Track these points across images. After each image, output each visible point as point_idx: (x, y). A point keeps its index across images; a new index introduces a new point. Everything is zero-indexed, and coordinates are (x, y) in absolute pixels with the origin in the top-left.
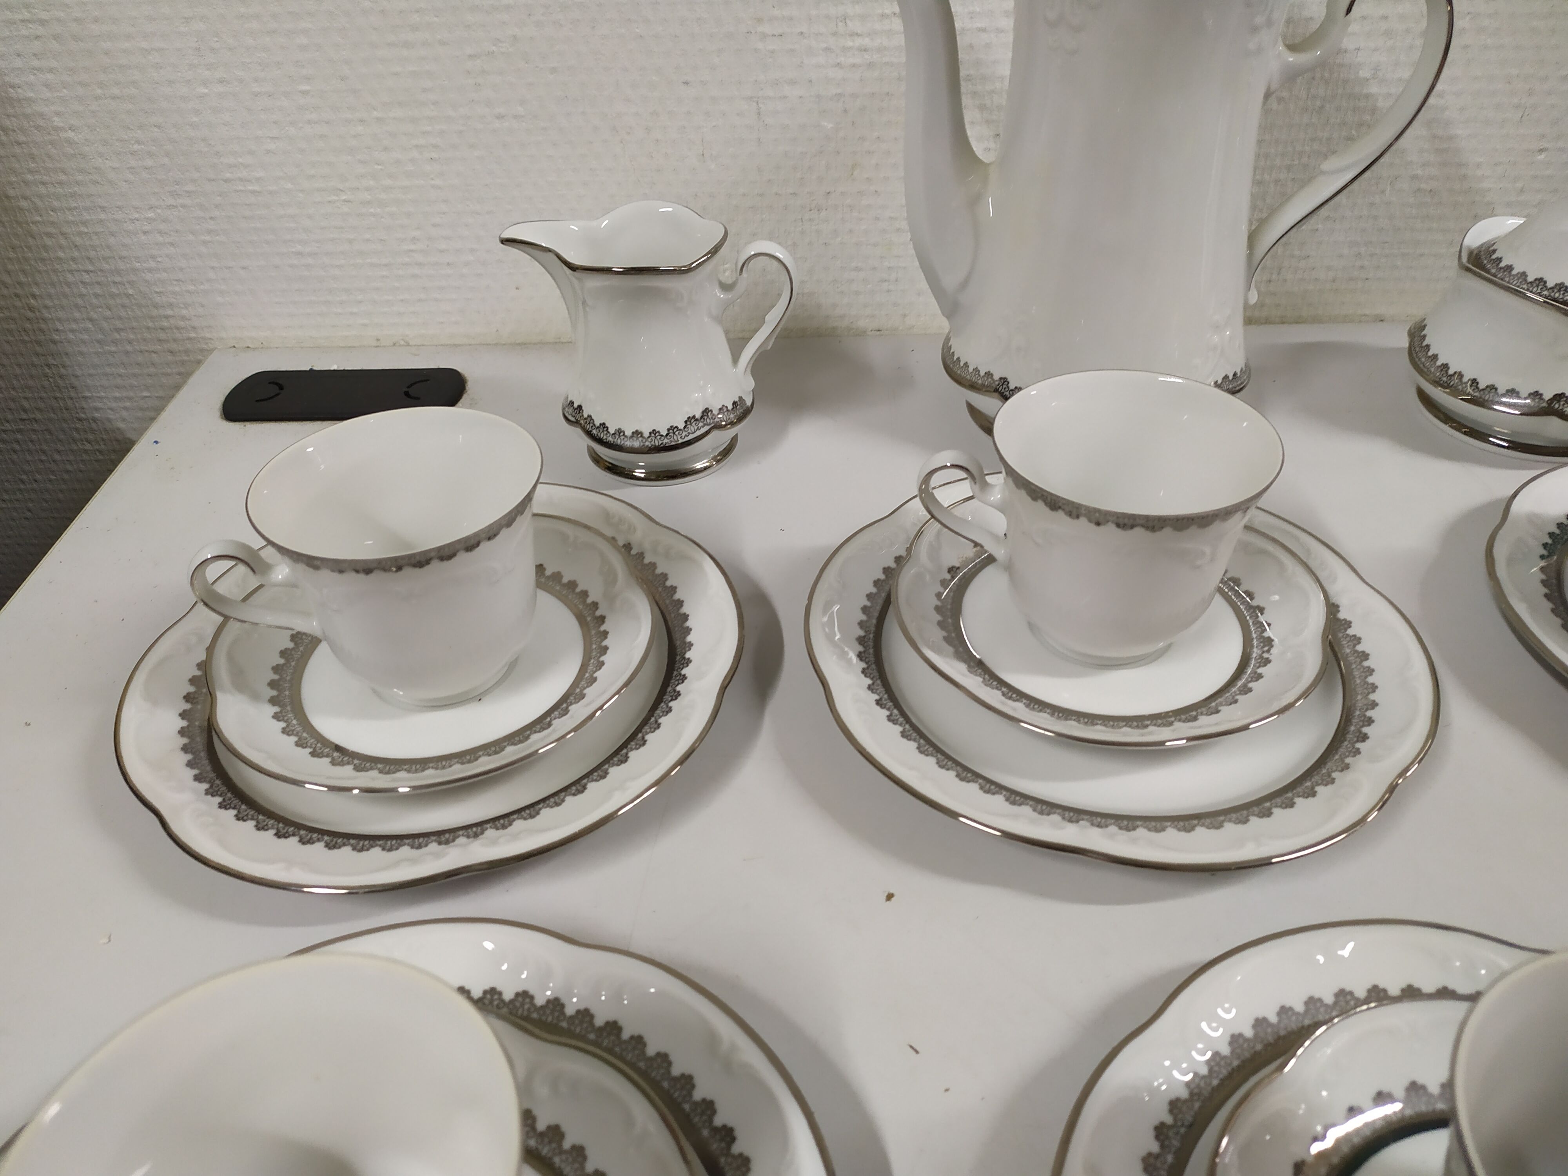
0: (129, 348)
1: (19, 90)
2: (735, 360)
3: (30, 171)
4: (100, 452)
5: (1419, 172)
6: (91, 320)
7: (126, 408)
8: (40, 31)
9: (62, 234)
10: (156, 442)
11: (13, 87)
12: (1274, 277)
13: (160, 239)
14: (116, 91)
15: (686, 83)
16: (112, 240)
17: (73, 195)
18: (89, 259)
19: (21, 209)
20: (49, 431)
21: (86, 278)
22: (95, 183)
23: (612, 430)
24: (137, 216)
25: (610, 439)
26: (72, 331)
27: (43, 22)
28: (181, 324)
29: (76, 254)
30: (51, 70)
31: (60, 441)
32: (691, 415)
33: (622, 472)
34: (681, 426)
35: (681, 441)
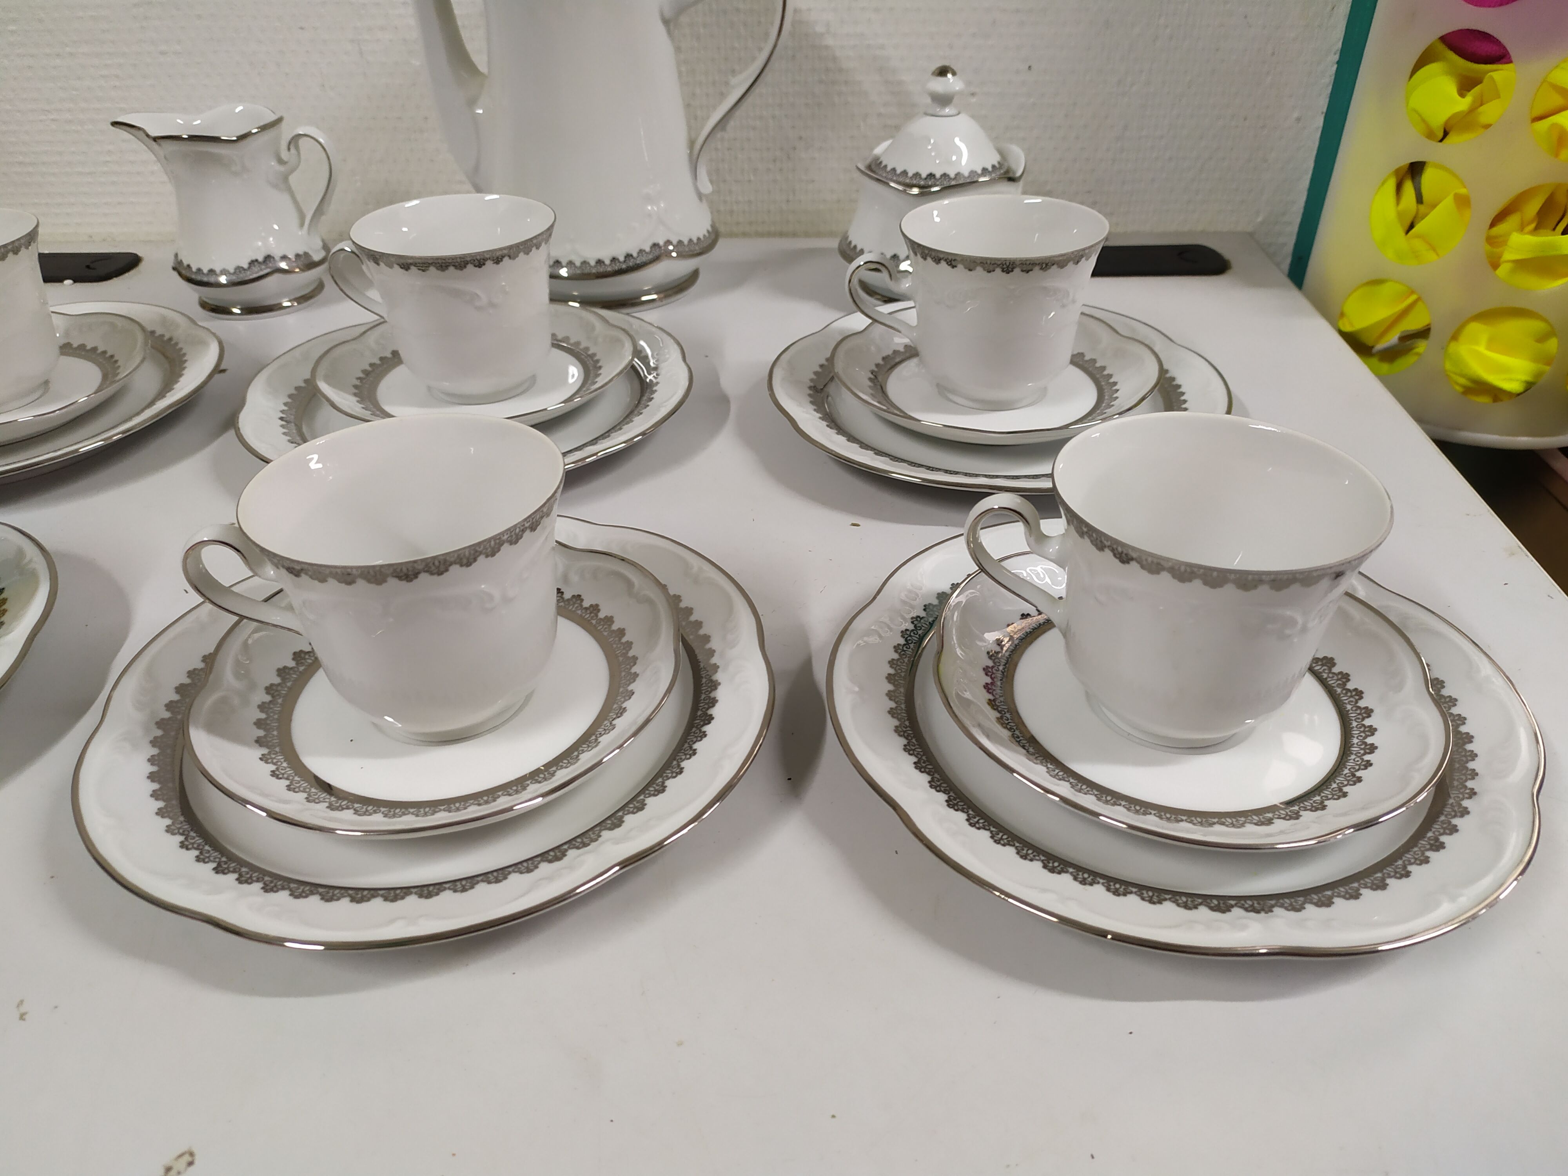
12: (791, 197)
15: (302, 28)
23: (194, 270)
32: (254, 258)
33: (220, 310)
34: (246, 266)
35: (247, 278)
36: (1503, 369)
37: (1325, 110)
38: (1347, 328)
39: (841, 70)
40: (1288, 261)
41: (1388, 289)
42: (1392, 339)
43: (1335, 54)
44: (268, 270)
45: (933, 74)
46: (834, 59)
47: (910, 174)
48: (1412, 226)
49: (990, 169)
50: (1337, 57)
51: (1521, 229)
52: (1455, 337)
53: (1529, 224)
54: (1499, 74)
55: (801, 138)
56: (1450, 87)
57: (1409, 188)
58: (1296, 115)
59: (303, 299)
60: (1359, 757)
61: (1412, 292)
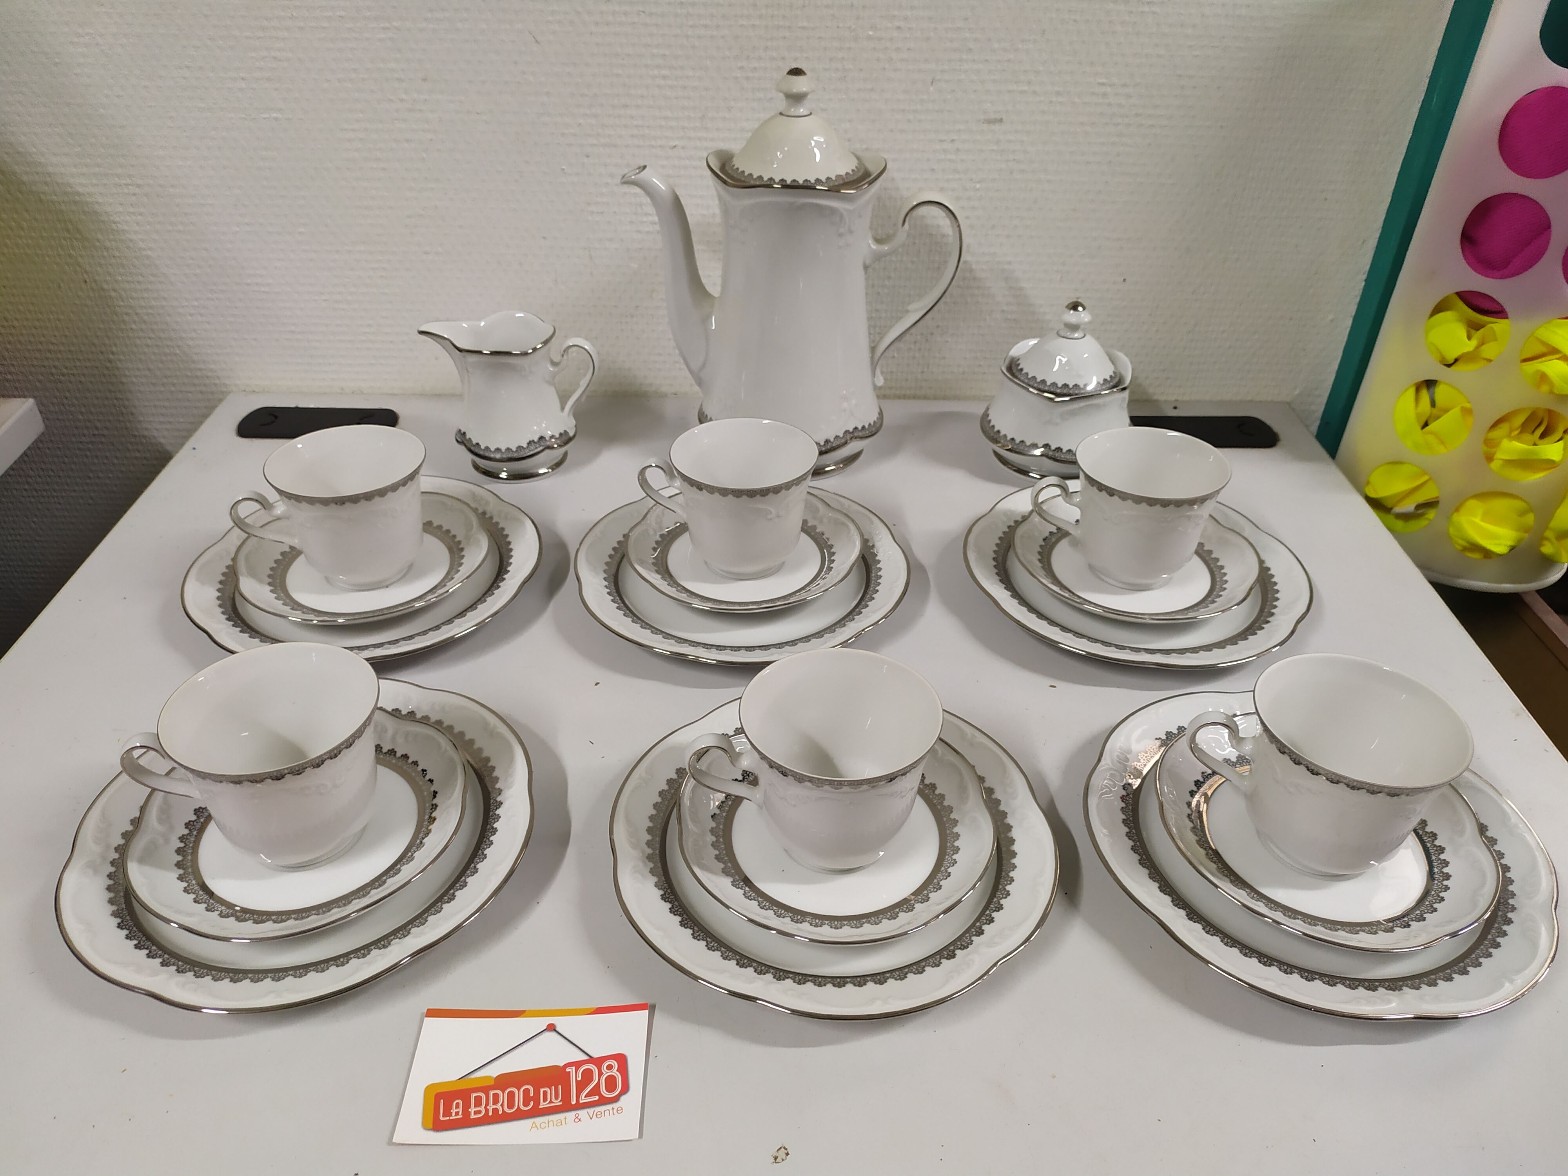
0: (173, 389)
1: (119, 225)
2: (563, 409)
3: (121, 275)
4: (145, 458)
5: (1005, 308)
6: (149, 369)
7: (166, 429)
8: (137, 191)
9: (137, 314)
10: (194, 449)
11: (115, 223)
12: (925, 370)
13: (200, 319)
14: (181, 228)
16: (168, 318)
17: (147, 290)
18: (152, 330)
19: (111, 297)
20: (113, 444)
21: (149, 342)
22: (160, 283)
24: (187, 304)
25: (481, 453)
26: (135, 376)
27: (139, 186)
28: (210, 374)
29: (144, 327)
30: (141, 214)
31: (119, 450)
32: (531, 439)
33: (492, 475)
34: (525, 446)
35: (525, 455)
36: (1493, 537)
37: (1354, 314)
38: (1372, 495)
39: (975, 279)
40: (1318, 423)
41: (1406, 469)
42: (1408, 506)
43: (1364, 274)
44: (541, 448)
45: (1067, 307)
46: (971, 270)
47: (1048, 383)
48: (1426, 424)
49: (1109, 379)
50: (1365, 277)
51: (1510, 437)
52: (1457, 510)
53: (1516, 429)
54: (1499, 326)
55: (938, 327)
56: (1461, 331)
57: (1425, 395)
58: (1331, 317)
59: (557, 465)
60: (1439, 882)
61: (1425, 473)
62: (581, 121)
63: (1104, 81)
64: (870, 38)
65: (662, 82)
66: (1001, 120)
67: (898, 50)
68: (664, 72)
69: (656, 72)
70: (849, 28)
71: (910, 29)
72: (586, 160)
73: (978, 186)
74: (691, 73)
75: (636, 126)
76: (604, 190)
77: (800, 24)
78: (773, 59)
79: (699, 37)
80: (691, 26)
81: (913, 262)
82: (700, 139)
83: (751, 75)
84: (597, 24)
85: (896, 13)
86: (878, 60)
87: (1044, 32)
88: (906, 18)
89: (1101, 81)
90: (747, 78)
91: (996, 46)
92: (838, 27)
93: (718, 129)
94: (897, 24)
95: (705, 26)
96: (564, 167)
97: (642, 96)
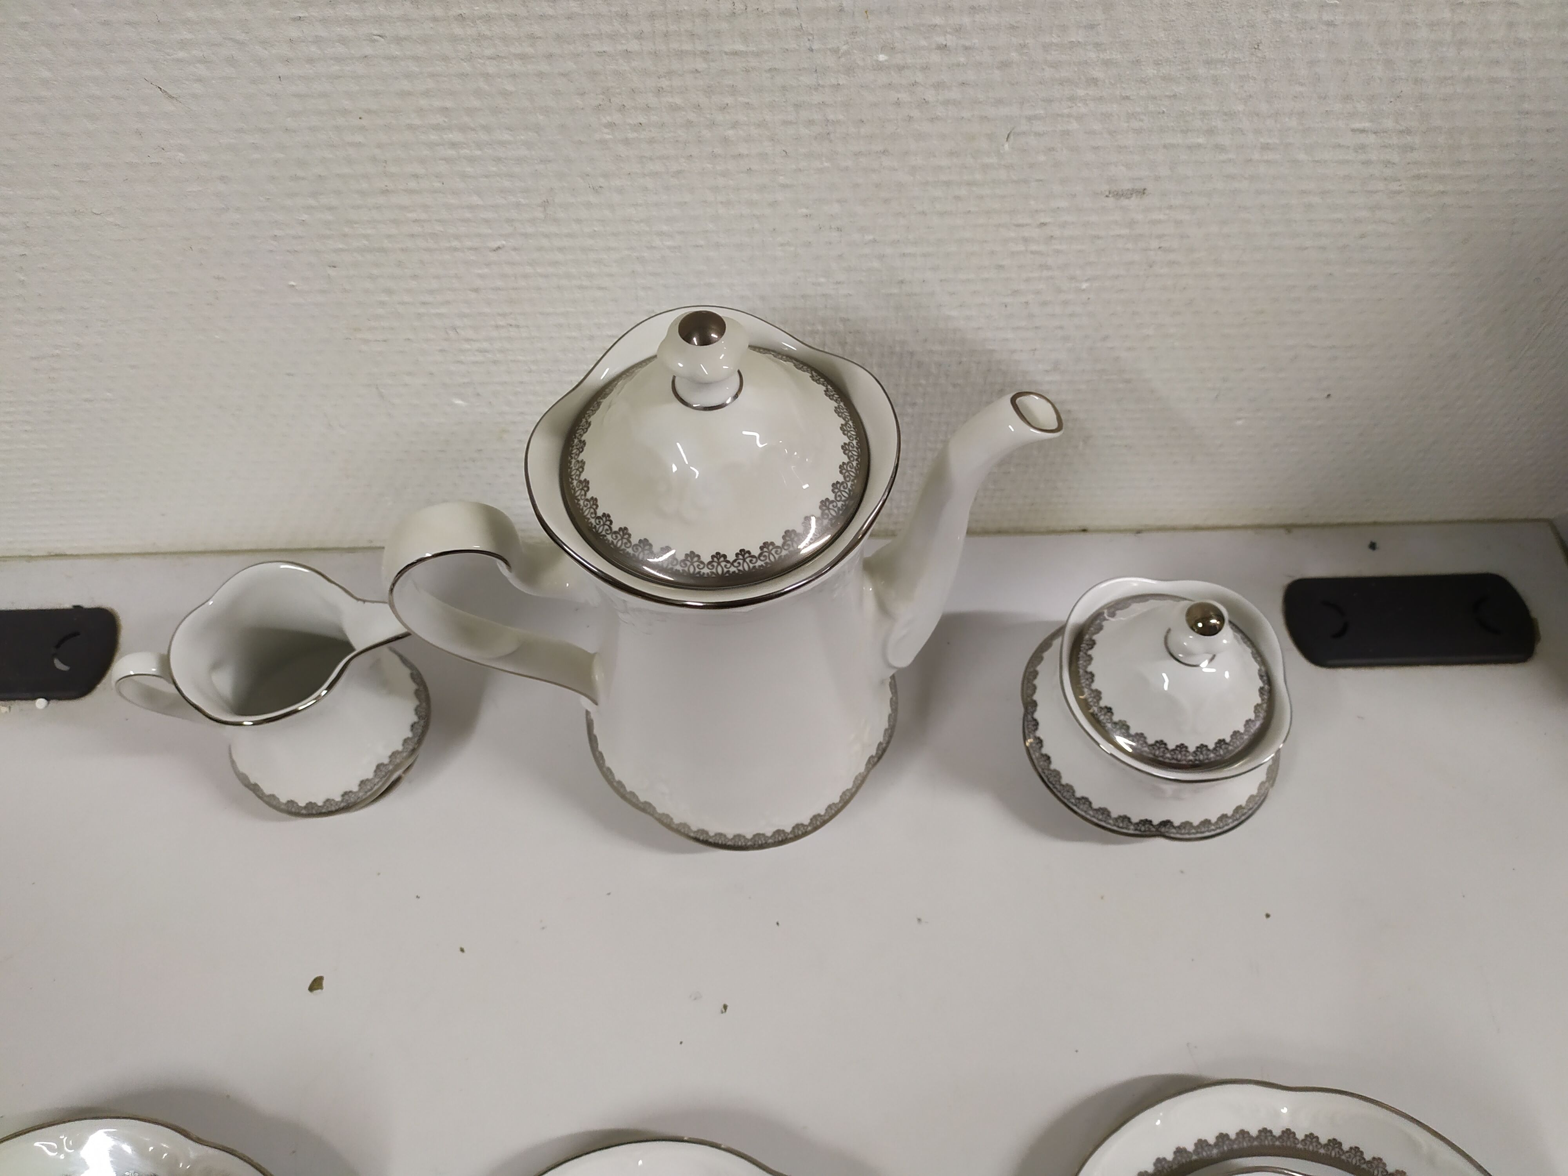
62: (305, 217)
63: (1366, 125)
64: (879, 67)
65: (451, 152)
66: (1143, 192)
67: (939, 86)
68: (455, 136)
69: (433, 137)
70: (835, 51)
71: (966, 48)
72: (331, 272)
73: (1084, 286)
74: (507, 136)
75: (415, 221)
76: (380, 311)
77: (727, 48)
78: (674, 108)
79: (514, 76)
80: (490, 58)
81: (955, 385)
82: (546, 236)
83: (631, 135)
84: (287, 61)
85: (938, 20)
86: (898, 103)
87: (1257, 46)
88: (959, 30)
89: (1357, 125)
90: (626, 142)
91: (1151, 71)
92: (811, 50)
93: (579, 221)
94: (941, 40)
95: (523, 57)
96: (292, 283)
97: (416, 176)
